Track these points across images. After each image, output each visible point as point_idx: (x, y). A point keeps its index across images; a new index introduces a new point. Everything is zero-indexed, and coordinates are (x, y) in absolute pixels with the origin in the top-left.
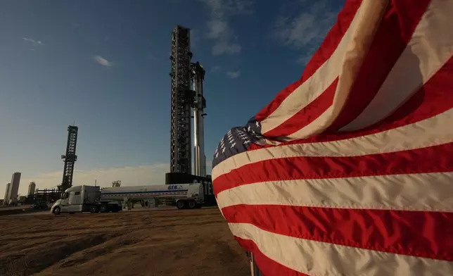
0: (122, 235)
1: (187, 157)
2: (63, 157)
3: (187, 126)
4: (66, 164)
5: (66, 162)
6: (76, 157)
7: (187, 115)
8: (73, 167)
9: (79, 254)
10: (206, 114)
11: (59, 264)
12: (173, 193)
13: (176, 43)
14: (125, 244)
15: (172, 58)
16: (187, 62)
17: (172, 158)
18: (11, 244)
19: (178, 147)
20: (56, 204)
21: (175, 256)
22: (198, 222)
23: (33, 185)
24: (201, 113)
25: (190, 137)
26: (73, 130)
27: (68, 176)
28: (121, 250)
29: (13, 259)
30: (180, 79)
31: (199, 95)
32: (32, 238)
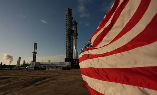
0: (51, 77)
1: (71, 53)
2: (33, 53)
3: (72, 43)
4: (34, 55)
5: (34, 54)
6: (36, 53)
7: (72, 38)
8: (36, 56)
9: (39, 83)
10: (78, 38)
11: (33, 85)
12: (61, 65)
13: (68, 14)
14: (53, 80)
15: (66, 19)
16: (71, 21)
17: (66, 53)
18: (20, 78)
19: (69, 49)
20: (27, 67)
21: (68, 84)
22: (75, 74)
23: (24, 61)
24: (76, 38)
25: (72, 46)
26: (36, 44)
27: (34, 59)
28: (52, 82)
29: (20, 83)
30: (69, 26)
31: (75, 32)
32: (25, 77)
